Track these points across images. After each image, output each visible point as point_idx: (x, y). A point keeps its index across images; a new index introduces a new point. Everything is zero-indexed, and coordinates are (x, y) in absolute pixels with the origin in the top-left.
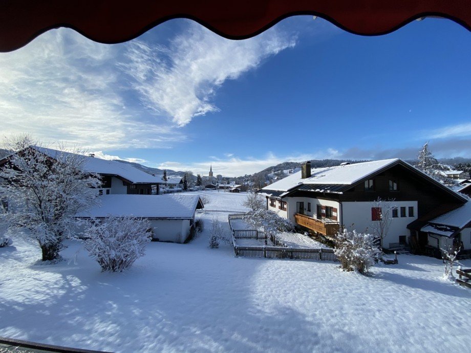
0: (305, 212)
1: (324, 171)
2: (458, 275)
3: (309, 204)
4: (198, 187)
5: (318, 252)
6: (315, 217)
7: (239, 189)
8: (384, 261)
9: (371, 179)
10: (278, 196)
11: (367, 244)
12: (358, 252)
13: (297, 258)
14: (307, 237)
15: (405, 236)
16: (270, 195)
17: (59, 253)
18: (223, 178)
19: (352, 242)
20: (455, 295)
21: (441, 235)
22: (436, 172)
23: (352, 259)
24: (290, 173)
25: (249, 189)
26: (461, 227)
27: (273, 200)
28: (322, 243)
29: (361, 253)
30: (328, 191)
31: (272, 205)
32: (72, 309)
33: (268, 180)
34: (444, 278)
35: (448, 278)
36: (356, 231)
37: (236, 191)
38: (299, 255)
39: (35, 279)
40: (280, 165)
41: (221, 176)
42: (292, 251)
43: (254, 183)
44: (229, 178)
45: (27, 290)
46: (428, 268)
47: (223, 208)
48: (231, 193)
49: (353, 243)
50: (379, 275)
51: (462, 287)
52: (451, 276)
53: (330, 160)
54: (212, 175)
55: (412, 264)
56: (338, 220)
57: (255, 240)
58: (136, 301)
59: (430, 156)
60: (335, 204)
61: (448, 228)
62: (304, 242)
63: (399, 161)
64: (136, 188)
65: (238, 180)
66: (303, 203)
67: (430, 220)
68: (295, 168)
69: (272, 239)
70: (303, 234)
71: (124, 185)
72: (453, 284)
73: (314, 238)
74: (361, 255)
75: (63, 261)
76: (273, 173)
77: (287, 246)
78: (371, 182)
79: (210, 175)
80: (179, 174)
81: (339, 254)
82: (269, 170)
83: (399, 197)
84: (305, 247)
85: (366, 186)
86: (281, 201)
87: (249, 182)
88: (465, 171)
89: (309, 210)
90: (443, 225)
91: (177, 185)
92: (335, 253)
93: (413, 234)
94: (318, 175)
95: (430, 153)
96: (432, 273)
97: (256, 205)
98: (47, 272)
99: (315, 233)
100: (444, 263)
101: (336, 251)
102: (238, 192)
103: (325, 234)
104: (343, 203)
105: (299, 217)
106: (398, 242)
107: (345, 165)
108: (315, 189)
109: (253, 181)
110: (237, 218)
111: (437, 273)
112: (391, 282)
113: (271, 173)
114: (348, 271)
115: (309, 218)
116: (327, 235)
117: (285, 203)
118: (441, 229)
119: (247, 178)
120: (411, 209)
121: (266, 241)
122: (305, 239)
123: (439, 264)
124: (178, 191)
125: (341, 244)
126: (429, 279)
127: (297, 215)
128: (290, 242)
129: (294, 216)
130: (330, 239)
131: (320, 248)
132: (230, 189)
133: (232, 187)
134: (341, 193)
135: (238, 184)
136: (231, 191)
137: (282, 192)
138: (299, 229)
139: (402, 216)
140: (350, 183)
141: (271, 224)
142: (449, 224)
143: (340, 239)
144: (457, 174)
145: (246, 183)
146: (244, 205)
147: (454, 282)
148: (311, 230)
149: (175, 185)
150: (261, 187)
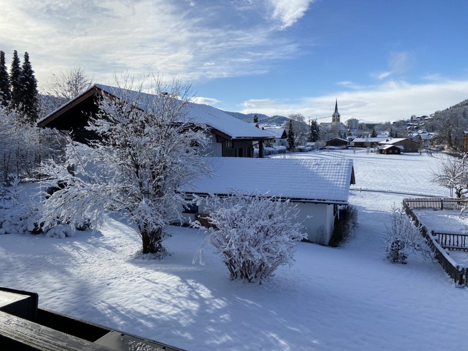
4: (313, 144)
7: (401, 147)
17: (162, 244)
18: (362, 124)
25: (424, 147)
32: (220, 335)
37: (394, 150)
39: (147, 280)
41: (356, 121)
43: (434, 134)
44: (374, 125)
45: (146, 297)
47: (378, 184)
48: (382, 156)
54: (338, 120)
58: (314, 342)
64: (233, 147)
65: (395, 129)
71: (218, 142)
75: (168, 256)
79: (334, 120)
80: (276, 121)
87: (420, 131)
91: (277, 141)
98: (157, 270)
102: (399, 153)
109: (433, 129)
110: (424, 208)
119: (415, 123)
124: (281, 152)
132: (380, 147)
133: (384, 142)
135: (396, 137)
136: (381, 152)
145: (415, 134)
146: (434, 181)
149: (275, 141)
150: (455, 143)
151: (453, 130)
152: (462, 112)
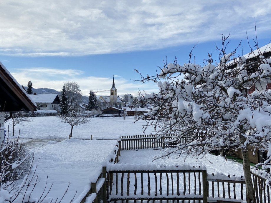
4: (90, 112)
41: (131, 96)
91: (49, 106)
149: (47, 106)
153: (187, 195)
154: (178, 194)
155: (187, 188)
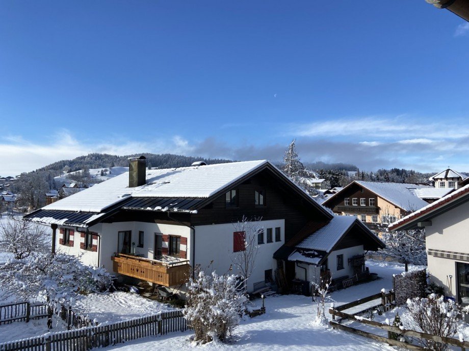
0: (134, 250)
1: (168, 174)
2: (331, 316)
3: (141, 233)
5: (156, 321)
6: (151, 256)
8: (249, 313)
9: (233, 189)
10: (81, 222)
11: (230, 291)
12: (219, 308)
13: (119, 342)
14: (134, 296)
15: (271, 270)
16: (61, 222)
19: (212, 292)
20: (331, 345)
21: (309, 264)
22: (302, 180)
23: (211, 320)
24: (102, 174)
25: (7, 209)
26: (328, 251)
27: (67, 231)
28: (161, 301)
29: (223, 307)
30: (176, 210)
31: (66, 242)
33: (55, 188)
34: (316, 323)
35: (321, 322)
36: (216, 273)
38: (121, 334)
40: (83, 158)
42: (107, 331)
43: (18, 196)
46: (298, 312)
49: (212, 294)
50: (246, 336)
51: (336, 331)
52: (323, 319)
53: (173, 155)
55: (281, 310)
56: (189, 258)
57: (23, 325)
59: (296, 158)
60: (183, 231)
61: (316, 253)
62: (129, 307)
63: (267, 164)
66: (130, 232)
67: (297, 244)
68: (113, 166)
69: (65, 314)
70: (127, 290)
72: (326, 329)
73: (147, 295)
74: (223, 311)
76: (66, 174)
77: (97, 323)
78: (234, 193)
81: (191, 316)
82: (58, 167)
83: (265, 214)
84: (132, 316)
85: (228, 199)
86: (85, 233)
87: (4, 193)
88: (326, 179)
89: (141, 245)
90: (312, 250)
92: (186, 317)
93: (280, 265)
94: (157, 181)
95: (296, 156)
96: (303, 318)
97: (25, 244)
99: (150, 286)
100: (313, 301)
101: (186, 313)
103: (168, 285)
104: (197, 228)
105: (121, 260)
106: (264, 279)
107: (199, 165)
108: (153, 206)
109: (17, 190)
111: (309, 316)
112: (261, 344)
113: (62, 173)
114: (204, 343)
115: (140, 260)
116: (171, 285)
117: (95, 235)
118: (308, 255)
120: (278, 229)
121: (49, 322)
122: (131, 300)
123: (309, 303)
125: (195, 298)
126: (301, 328)
127: (118, 256)
128: (103, 313)
129: (113, 258)
130: (175, 292)
131: (160, 312)
134: (195, 212)
137: (90, 214)
138: (122, 284)
139: (268, 242)
140: (207, 195)
141: (66, 282)
142: (316, 248)
143: (193, 290)
144: (319, 183)
147: (327, 326)
148: (142, 281)
150: (38, 204)
151: (36, 192)
152: (47, 175)
153: (17, 317)
154: (12, 317)
155: (17, 312)
